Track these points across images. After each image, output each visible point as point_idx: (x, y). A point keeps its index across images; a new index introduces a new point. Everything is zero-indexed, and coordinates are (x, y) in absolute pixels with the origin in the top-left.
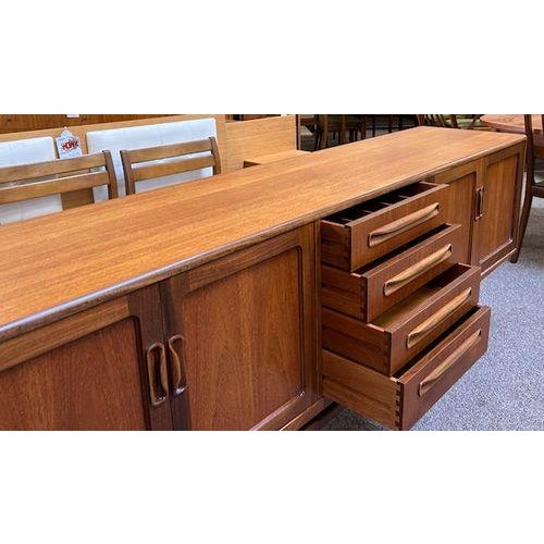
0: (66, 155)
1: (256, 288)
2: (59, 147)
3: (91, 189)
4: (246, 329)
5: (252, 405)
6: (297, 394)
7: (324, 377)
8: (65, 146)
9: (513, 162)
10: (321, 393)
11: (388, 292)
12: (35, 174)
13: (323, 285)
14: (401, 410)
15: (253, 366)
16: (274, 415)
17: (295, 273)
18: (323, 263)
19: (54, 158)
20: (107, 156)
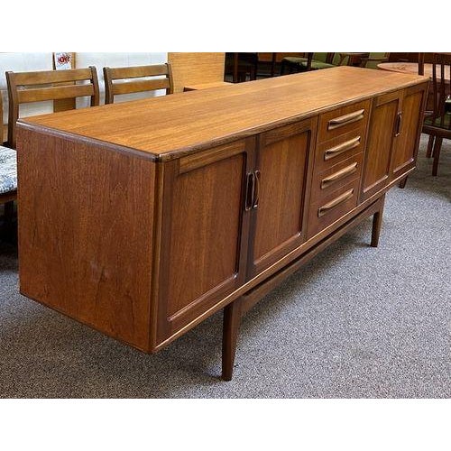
0: (60, 67)
2: (56, 60)
3: (74, 99)
8: (60, 60)
9: (419, 96)
12: (43, 81)
19: (52, 69)
20: (93, 70)
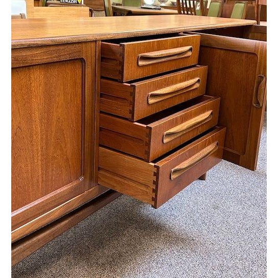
1: (46, 84)
4: (37, 115)
5: (40, 180)
6: (77, 178)
7: (99, 169)
10: (97, 181)
11: (151, 101)
13: (102, 95)
14: (157, 187)
15: (42, 148)
16: (58, 191)
17: (79, 81)
18: (102, 77)
